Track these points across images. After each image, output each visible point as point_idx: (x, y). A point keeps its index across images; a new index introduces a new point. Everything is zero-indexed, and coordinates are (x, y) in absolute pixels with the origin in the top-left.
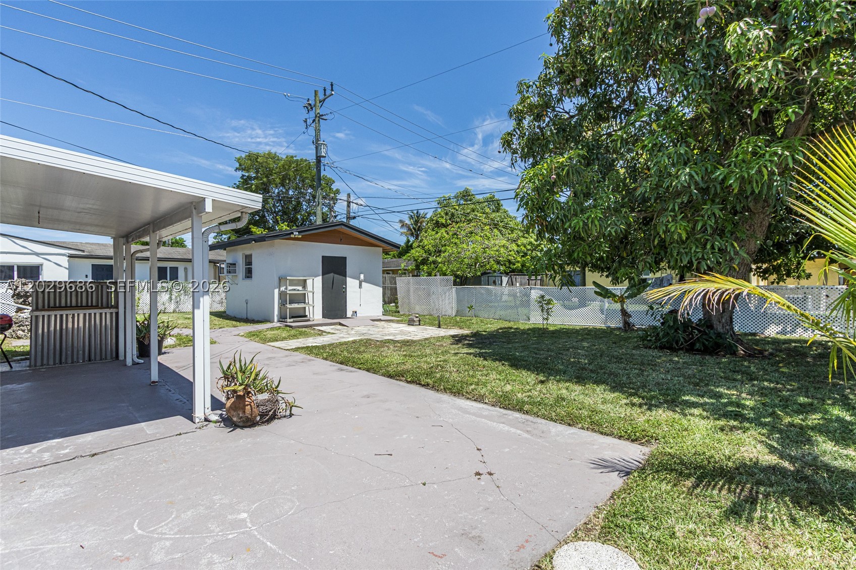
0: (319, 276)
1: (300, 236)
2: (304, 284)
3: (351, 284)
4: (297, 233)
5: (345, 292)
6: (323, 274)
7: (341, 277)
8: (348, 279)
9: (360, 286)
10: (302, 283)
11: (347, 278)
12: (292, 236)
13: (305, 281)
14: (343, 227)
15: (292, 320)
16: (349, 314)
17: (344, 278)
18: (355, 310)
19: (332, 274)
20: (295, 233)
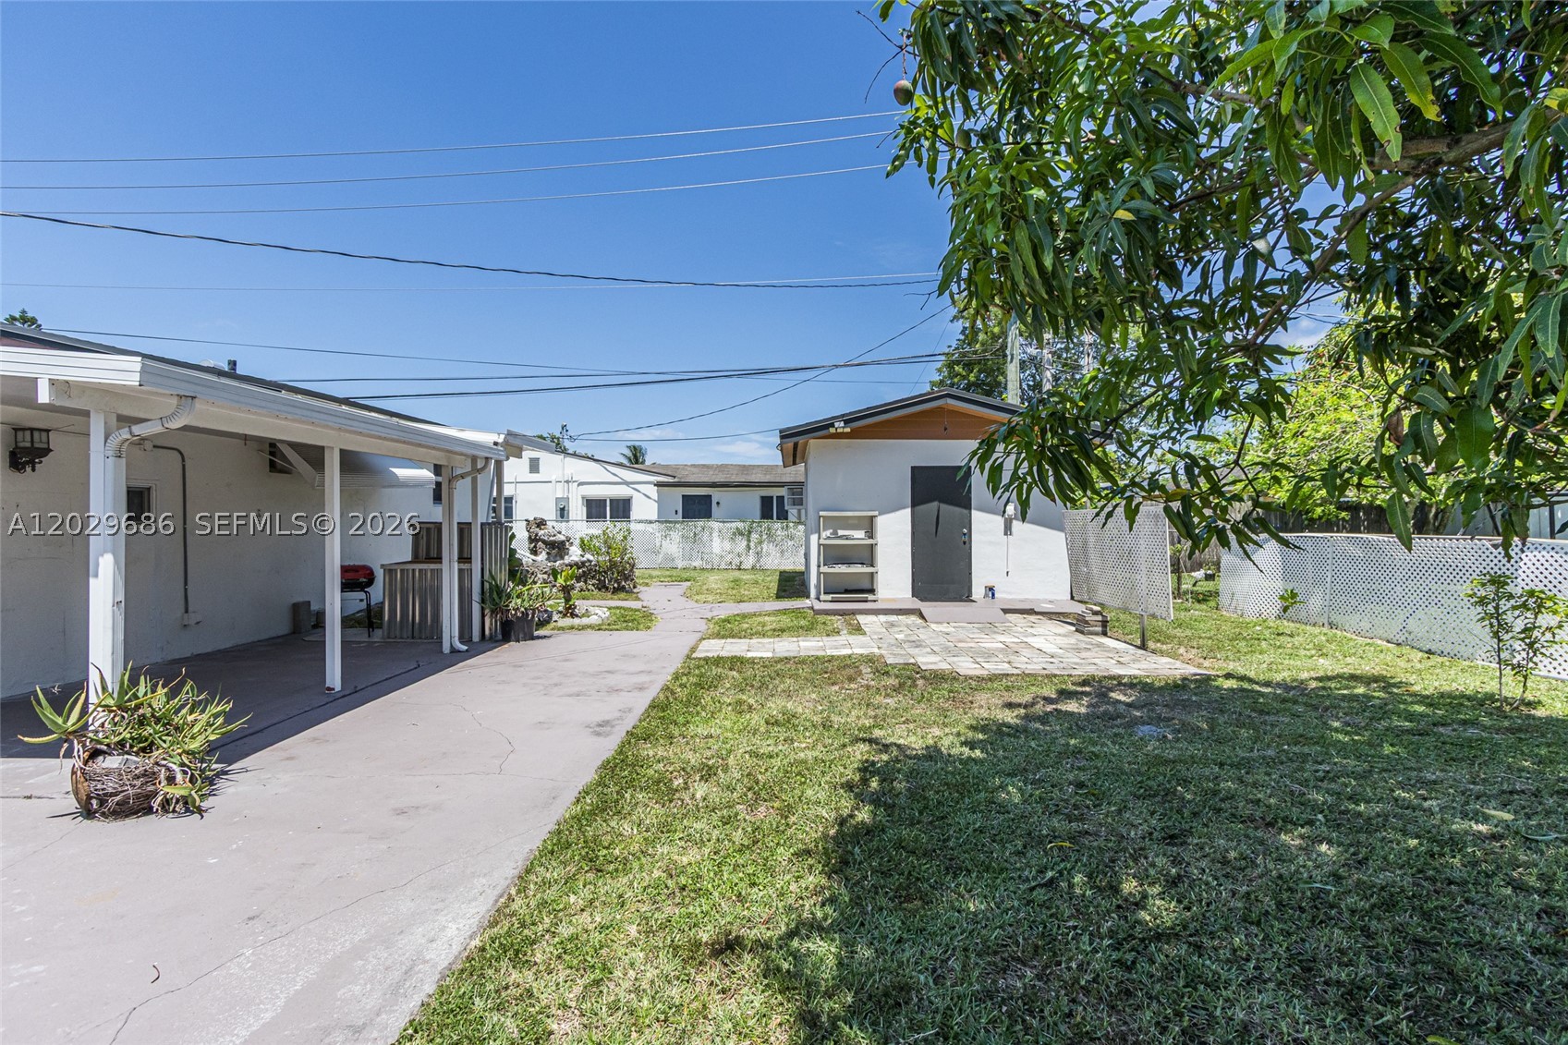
0: (904, 508)
1: (848, 430)
2: (869, 526)
3: (985, 526)
4: (842, 424)
5: (967, 543)
6: (914, 505)
7: (957, 510)
8: (975, 514)
9: (1008, 530)
10: (867, 523)
11: (973, 512)
12: (832, 430)
13: (872, 518)
14: (950, 401)
15: (829, 597)
16: (978, 591)
17: (965, 511)
18: (990, 584)
19: (935, 504)
20: (836, 425)
